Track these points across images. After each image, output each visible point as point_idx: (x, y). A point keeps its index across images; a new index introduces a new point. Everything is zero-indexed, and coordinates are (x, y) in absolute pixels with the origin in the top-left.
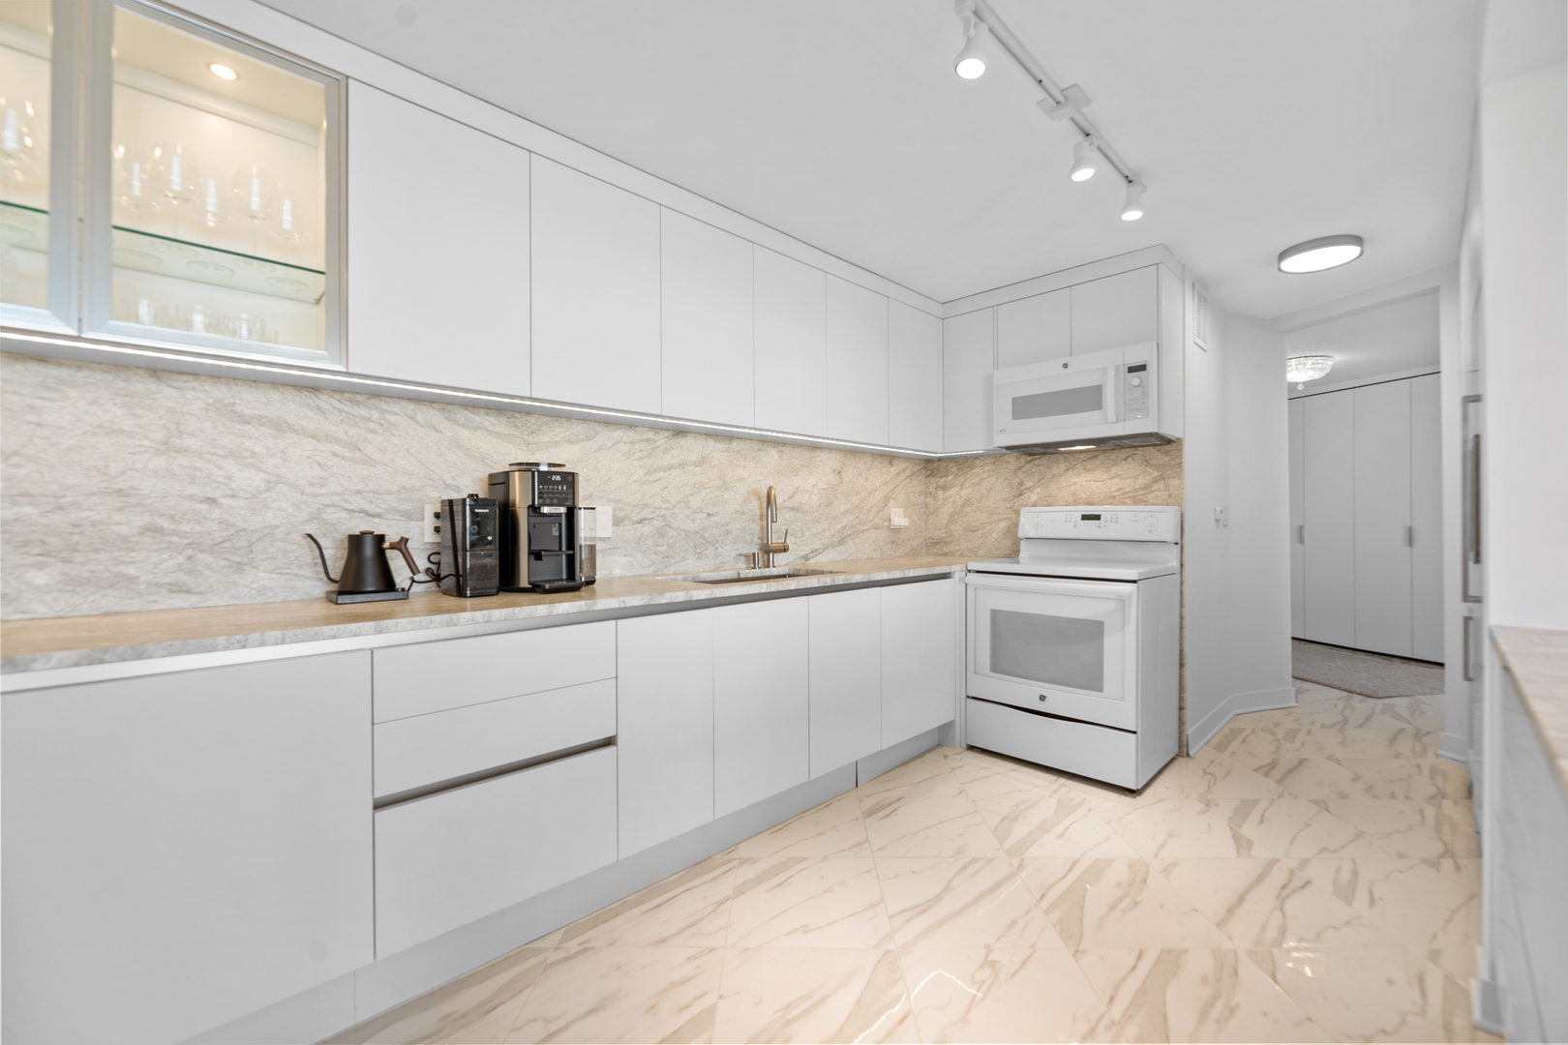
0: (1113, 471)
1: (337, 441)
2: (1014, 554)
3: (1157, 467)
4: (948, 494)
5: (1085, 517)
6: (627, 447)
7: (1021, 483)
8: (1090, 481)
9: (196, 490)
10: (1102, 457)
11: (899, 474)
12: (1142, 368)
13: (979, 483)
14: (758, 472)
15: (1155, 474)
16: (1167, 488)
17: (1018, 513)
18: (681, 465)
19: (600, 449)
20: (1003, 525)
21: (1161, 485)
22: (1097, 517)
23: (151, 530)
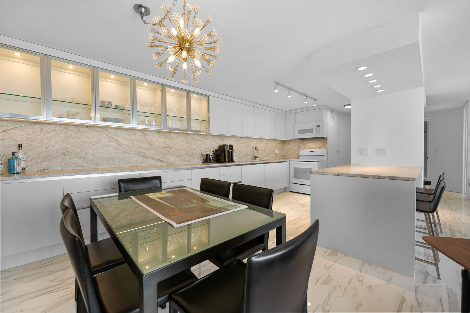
0: (316, 143)
1: (202, 141)
2: (299, 158)
3: (323, 142)
4: (286, 147)
5: (311, 151)
7: (300, 145)
8: (312, 145)
9: (190, 149)
10: (314, 140)
11: (277, 143)
12: (319, 126)
13: (292, 145)
14: (253, 144)
15: (323, 144)
16: (325, 146)
17: (299, 150)
18: (242, 143)
19: (231, 141)
20: (297, 153)
21: (324, 146)
22: (313, 151)
23: (186, 154)
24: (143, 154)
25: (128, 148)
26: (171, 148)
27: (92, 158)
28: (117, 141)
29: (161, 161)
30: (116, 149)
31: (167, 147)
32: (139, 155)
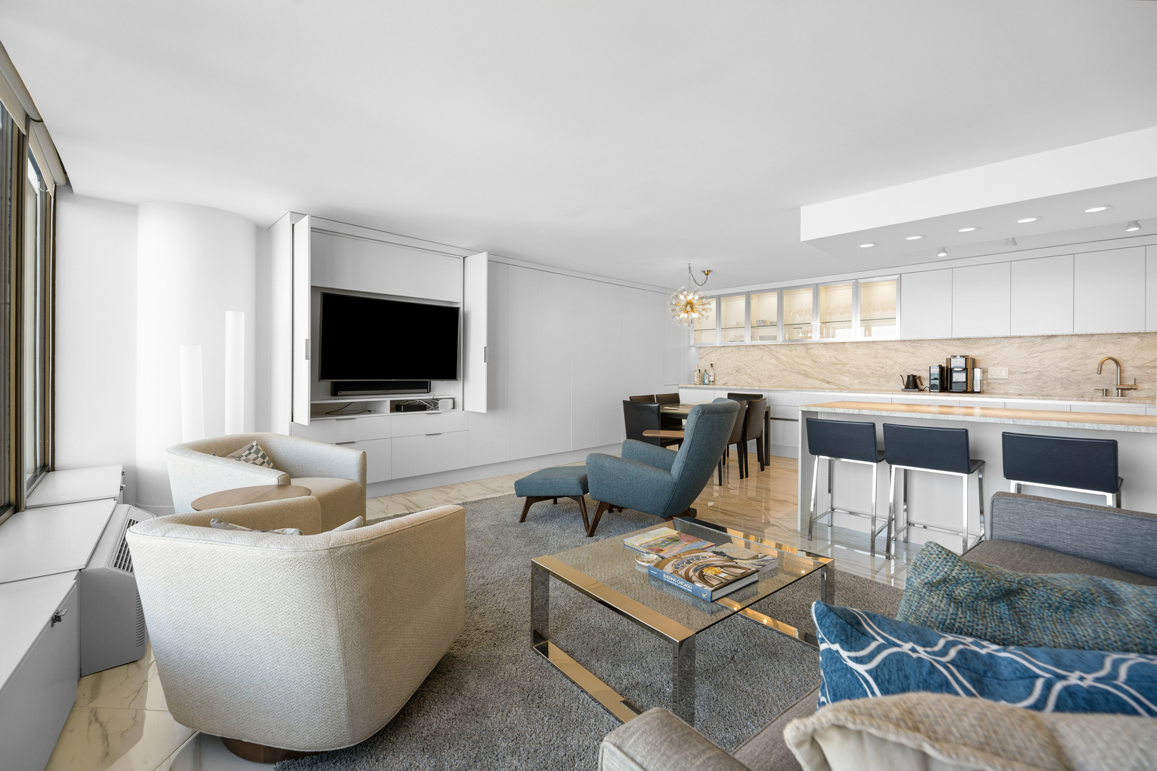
6: (1018, 345)
9: (880, 365)
23: (873, 373)
24: (804, 373)
25: (787, 366)
26: (845, 364)
27: (756, 376)
28: (777, 358)
29: (829, 383)
30: (776, 366)
31: (837, 364)
32: (799, 374)
